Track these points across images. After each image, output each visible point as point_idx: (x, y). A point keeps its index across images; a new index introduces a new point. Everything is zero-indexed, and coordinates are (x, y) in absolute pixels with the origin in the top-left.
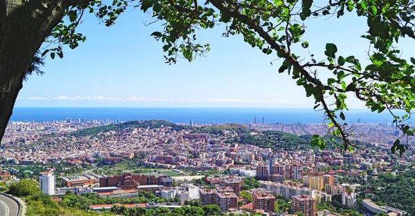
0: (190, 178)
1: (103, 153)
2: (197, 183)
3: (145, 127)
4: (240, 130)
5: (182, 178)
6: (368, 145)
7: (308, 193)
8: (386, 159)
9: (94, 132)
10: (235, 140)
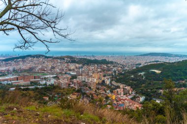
0: (51, 76)
1: (17, 67)
2: (54, 78)
3: (34, 57)
4: (71, 58)
5: (48, 76)
6: (115, 63)
7: (93, 80)
8: (121, 68)
9: (12, 59)
10: (69, 62)
